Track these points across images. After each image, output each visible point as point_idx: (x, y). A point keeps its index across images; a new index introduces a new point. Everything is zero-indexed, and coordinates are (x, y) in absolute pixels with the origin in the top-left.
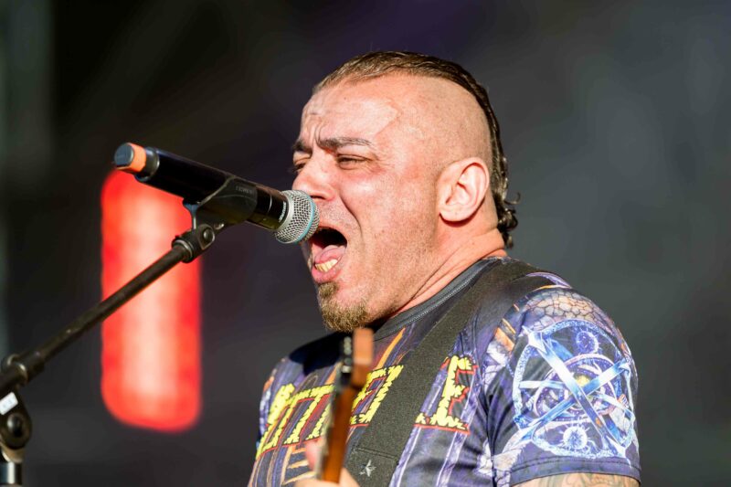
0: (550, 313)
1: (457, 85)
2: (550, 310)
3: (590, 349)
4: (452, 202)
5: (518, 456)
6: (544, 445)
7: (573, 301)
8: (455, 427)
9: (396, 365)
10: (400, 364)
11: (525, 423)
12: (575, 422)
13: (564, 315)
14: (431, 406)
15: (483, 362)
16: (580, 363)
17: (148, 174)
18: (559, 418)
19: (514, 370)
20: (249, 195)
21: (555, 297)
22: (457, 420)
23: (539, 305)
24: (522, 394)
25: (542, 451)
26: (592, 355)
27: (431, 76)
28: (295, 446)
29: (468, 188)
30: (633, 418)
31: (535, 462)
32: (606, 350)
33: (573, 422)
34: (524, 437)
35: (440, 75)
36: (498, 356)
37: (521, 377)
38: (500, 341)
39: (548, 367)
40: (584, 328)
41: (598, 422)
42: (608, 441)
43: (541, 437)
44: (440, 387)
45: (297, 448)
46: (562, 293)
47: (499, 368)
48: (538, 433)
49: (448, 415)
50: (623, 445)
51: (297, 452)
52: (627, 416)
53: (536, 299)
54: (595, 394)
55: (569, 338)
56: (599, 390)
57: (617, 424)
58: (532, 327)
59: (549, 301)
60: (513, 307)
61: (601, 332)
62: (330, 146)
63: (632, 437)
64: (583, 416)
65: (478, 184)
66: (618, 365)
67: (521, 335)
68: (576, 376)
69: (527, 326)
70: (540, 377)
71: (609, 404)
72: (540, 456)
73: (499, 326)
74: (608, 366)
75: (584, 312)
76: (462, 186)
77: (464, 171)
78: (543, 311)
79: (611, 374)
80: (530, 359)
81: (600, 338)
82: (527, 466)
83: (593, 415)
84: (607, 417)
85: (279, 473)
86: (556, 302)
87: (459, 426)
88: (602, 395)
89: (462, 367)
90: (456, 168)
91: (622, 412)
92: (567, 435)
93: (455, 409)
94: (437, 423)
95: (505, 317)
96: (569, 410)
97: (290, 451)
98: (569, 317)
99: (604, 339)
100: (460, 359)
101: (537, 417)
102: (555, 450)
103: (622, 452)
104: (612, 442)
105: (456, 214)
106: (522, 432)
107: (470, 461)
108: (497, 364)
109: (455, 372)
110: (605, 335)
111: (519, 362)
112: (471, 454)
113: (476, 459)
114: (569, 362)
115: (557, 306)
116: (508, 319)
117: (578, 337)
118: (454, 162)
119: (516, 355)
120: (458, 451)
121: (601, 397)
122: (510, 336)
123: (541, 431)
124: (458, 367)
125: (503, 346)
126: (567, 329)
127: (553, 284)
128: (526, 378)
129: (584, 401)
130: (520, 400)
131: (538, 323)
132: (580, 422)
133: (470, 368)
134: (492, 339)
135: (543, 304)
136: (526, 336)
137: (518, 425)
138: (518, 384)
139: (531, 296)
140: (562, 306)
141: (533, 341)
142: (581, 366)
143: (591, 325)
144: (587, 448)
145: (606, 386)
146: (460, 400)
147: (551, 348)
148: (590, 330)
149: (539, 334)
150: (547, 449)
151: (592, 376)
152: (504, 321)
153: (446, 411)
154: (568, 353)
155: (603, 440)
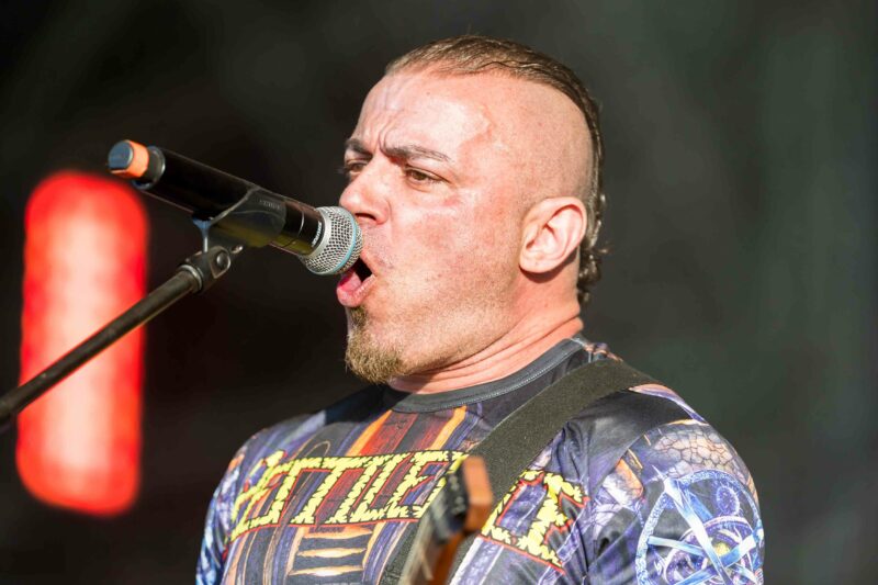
0: (688, 458)
1: (566, 97)
3: (730, 510)
7: (711, 445)
16: (720, 526)
17: (150, 181)
19: (645, 519)
20: (275, 211)
21: (692, 438)
23: (675, 446)
24: (650, 551)
26: (733, 518)
27: (538, 82)
28: (308, 528)
29: (557, 233)
32: (746, 511)
35: (549, 83)
36: (617, 493)
37: (652, 529)
39: (685, 526)
40: (724, 482)
44: (533, 506)
45: (311, 531)
47: (618, 508)
49: (543, 543)
51: (311, 536)
53: (671, 436)
54: (734, 567)
56: (739, 562)
58: (666, 472)
61: (742, 489)
62: (398, 157)
65: (571, 231)
66: (755, 532)
67: (654, 480)
69: (662, 470)
70: (676, 536)
71: (747, 579)
73: (622, 457)
74: (749, 533)
75: (723, 461)
78: (679, 454)
79: (751, 542)
81: (740, 495)
85: (284, 558)
86: (694, 445)
88: (742, 569)
94: (527, 549)
95: (632, 448)
96: (708, 582)
97: (301, 533)
99: (743, 496)
100: (565, 481)
109: (557, 495)
111: (653, 510)
114: (709, 524)
115: (694, 451)
116: (635, 451)
117: (717, 495)
119: (650, 501)
121: (740, 572)
122: (634, 470)
125: (624, 481)
126: (706, 481)
127: (690, 418)
131: (673, 470)
134: (612, 471)
135: (679, 445)
136: (660, 482)
138: (647, 537)
140: (700, 451)
141: (669, 489)
142: (722, 531)
143: (732, 479)
146: (560, 531)
147: (689, 502)
148: (731, 485)
149: (675, 482)
151: (732, 544)
152: (631, 452)
153: (542, 538)
154: (707, 512)
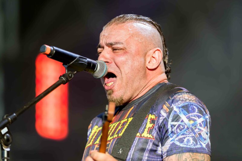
0: (181, 100)
2: (181, 99)
3: (194, 112)
4: (150, 63)
5: (169, 147)
6: (178, 143)
7: (189, 96)
8: (150, 138)
9: (131, 117)
10: (132, 117)
11: (172, 136)
12: (189, 135)
13: (186, 100)
14: (142, 130)
15: (159, 116)
16: (191, 116)
17: (51, 55)
18: (183, 134)
19: (169, 118)
21: (183, 95)
22: (151, 135)
23: (178, 97)
24: (171, 126)
25: (177, 145)
28: (98, 145)
29: (156, 58)
30: (209, 134)
31: (175, 149)
32: (200, 112)
33: (188, 136)
34: (171, 141)
36: (164, 114)
37: (171, 120)
38: (164, 109)
39: (180, 118)
40: (192, 105)
41: (196, 136)
42: (200, 142)
43: (177, 141)
44: (145, 124)
46: (185, 93)
47: (164, 118)
48: (176, 139)
49: (147, 133)
50: (205, 143)
52: (207, 134)
53: (177, 95)
54: (196, 126)
55: (187, 108)
57: (203, 137)
58: (175, 104)
59: (181, 96)
60: (169, 98)
61: (198, 106)
62: (110, 45)
63: (208, 141)
64: (191, 133)
65: (159, 56)
66: (205, 117)
67: (171, 107)
68: (189, 120)
69: (174, 104)
70: (177, 121)
71: (201, 130)
72: (177, 147)
73: (164, 104)
74: (201, 117)
75: (192, 100)
76: (153, 57)
77: (154, 52)
78: (179, 99)
79: (202, 119)
80: (174, 115)
81: (198, 108)
82: (172, 150)
83: (195, 133)
84: (200, 134)
87: (151, 137)
88: (198, 127)
89: (152, 118)
90: (152, 51)
91: (205, 132)
92: (185, 140)
93: (150, 131)
94: (144, 136)
95: (166, 101)
96: (187, 132)
97: (96, 146)
98: (188, 101)
99: (199, 108)
100: (152, 115)
101: (176, 134)
102: (181, 145)
103: (204, 146)
104: (201, 142)
105: (152, 66)
106: (171, 139)
107: (155, 149)
108: (163, 116)
109: (150, 119)
110: (200, 107)
111: (171, 116)
112: (155, 146)
113: (157, 148)
114: (187, 116)
115: (183, 97)
116: (167, 102)
117: (190, 108)
118: (151, 49)
119: (169, 113)
120: (151, 145)
122: (168, 107)
123: (177, 139)
124: (151, 118)
125: (165, 110)
126: (186, 105)
127: (183, 90)
128: (173, 121)
129: (192, 129)
130: (171, 128)
131: (177, 103)
132: (191, 135)
133: (155, 118)
134: (162, 108)
136: (173, 107)
137: (170, 136)
138: (170, 123)
139: (175, 94)
140: (185, 97)
141: (175, 109)
142: (191, 117)
143: (195, 104)
144: (192, 144)
145: (200, 124)
146: (152, 129)
147: (181, 111)
149: (177, 107)
150: (179, 145)
151: (194, 120)
152: (166, 102)
153: (147, 132)
154: (187, 113)
155: (198, 141)
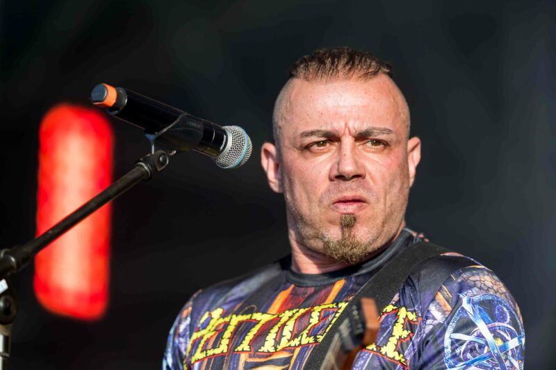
0: (478, 286)
3: (504, 320)
7: (493, 281)
11: (452, 364)
13: (487, 290)
14: (382, 338)
18: (480, 365)
22: (401, 356)
23: (471, 279)
26: (505, 325)
28: (247, 354)
32: (514, 323)
38: (438, 302)
40: (501, 303)
45: (250, 356)
46: (486, 273)
49: (396, 350)
53: (468, 274)
54: (506, 354)
56: (508, 352)
58: (465, 293)
59: (477, 278)
61: (511, 310)
64: (497, 368)
66: (520, 337)
68: (495, 337)
71: (513, 365)
73: (439, 291)
74: (515, 335)
75: (501, 292)
78: (472, 283)
81: (510, 313)
86: (482, 279)
87: (402, 361)
88: (510, 357)
89: (410, 318)
94: (386, 353)
97: (243, 357)
98: (492, 292)
110: (514, 312)
111: (453, 318)
115: (483, 282)
116: (446, 285)
117: (497, 309)
122: (447, 299)
126: (489, 300)
128: (456, 331)
131: (470, 291)
133: (416, 320)
136: (461, 300)
137: (447, 365)
138: (450, 335)
143: (505, 302)
145: (513, 351)
146: (405, 341)
148: (505, 306)
151: (504, 340)
153: (394, 347)
